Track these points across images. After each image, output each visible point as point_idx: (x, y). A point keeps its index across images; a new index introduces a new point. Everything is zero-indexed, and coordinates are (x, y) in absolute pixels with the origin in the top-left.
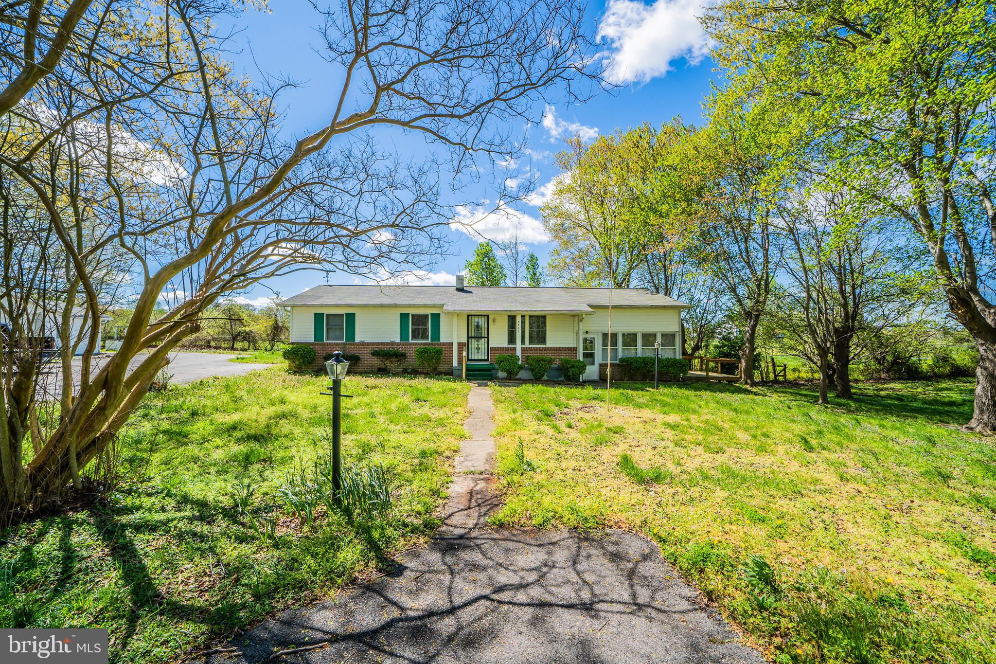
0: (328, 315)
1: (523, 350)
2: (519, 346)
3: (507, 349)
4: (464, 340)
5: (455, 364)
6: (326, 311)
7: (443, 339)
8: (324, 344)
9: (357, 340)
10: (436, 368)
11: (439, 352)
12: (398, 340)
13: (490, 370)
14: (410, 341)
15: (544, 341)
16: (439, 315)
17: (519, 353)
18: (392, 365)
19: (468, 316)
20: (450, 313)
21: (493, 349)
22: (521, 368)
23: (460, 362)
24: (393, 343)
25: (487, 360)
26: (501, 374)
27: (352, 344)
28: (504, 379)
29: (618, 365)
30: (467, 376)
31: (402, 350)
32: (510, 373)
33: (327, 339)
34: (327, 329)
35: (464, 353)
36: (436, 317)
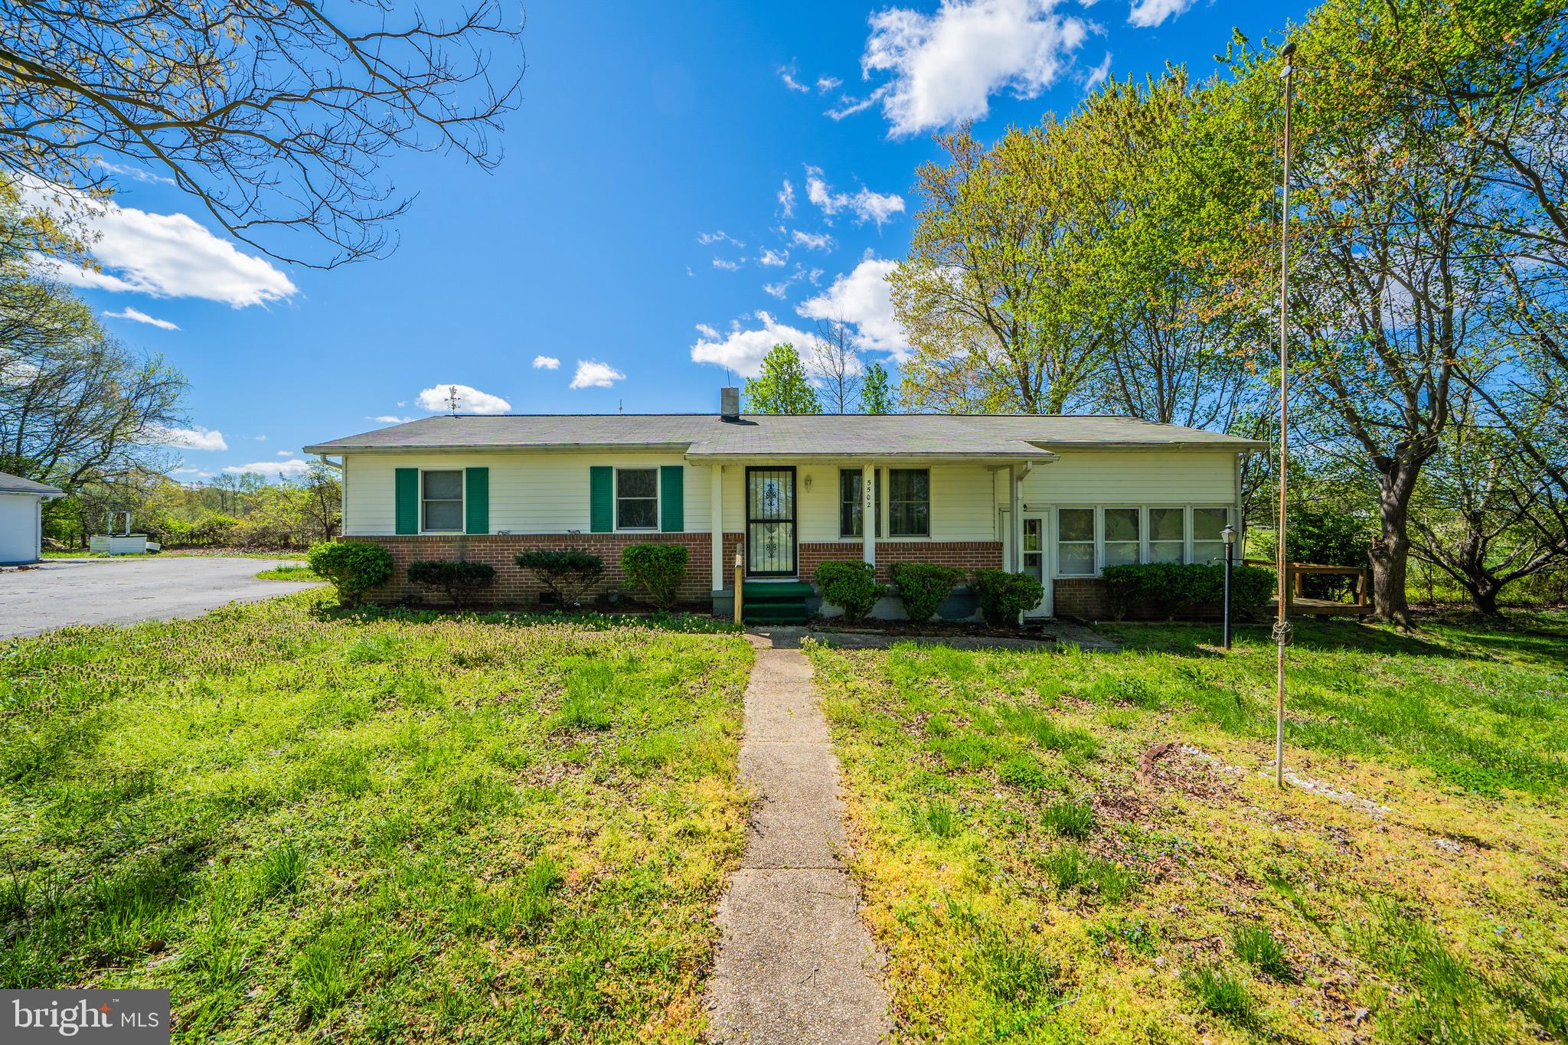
0: (426, 474)
1: (880, 548)
2: (869, 540)
3: (840, 548)
4: (739, 527)
5: (718, 585)
6: (423, 464)
7: (690, 527)
8: (417, 540)
9: (493, 530)
10: (672, 593)
11: (679, 557)
12: (586, 529)
13: (799, 598)
14: (615, 531)
15: (923, 529)
16: (680, 469)
17: (869, 557)
18: (569, 586)
19: (749, 470)
20: (706, 462)
21: (807, 547)
22: (879, 594)
23: (729, 581)
24: (575, 536)
25: (793, 573)
26: (827, 609)
27: (481, 540)
28: (836, 621)
29: (1097, 582)
30: (745, 613)
31: (592, 551)
32: (852, 607)
33: (427, 526)
34: (426, 505)
35: (739, 560)
36: (674, 475)
